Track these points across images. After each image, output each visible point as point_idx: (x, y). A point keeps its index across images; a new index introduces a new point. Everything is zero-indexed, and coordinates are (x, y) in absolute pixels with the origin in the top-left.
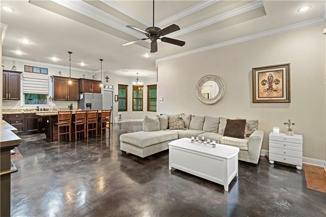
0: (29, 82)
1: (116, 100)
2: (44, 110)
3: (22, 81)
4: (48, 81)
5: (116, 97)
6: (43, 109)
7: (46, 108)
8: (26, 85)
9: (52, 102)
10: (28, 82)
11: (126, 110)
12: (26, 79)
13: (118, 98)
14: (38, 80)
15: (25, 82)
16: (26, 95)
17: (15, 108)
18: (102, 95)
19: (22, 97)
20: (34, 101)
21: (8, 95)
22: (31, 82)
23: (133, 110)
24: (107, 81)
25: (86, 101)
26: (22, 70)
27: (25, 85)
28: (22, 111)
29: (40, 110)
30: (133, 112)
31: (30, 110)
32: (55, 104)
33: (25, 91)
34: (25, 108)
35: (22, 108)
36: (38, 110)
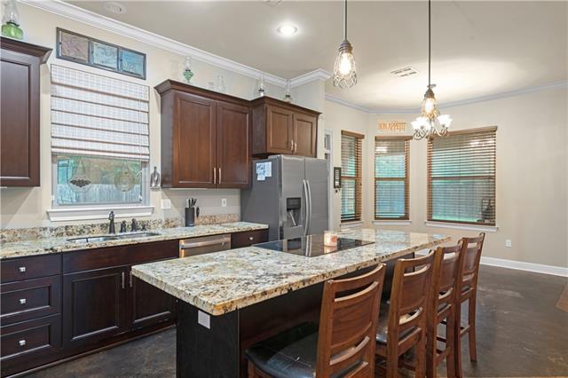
0: (75, 106)
1: (338, 182)
3: (45, 99)
4: (144, 107)
5: (338, 173)
6: (129, 222)
7: (141, 217)
8: (64, 118)
9: (160, 193)
10: (69, 105)
11: (357, 216)
13: (340, 178)
14: (112, 100)
15: (58, 104)
20: (94, 189)
22: (83, 108)
25: (288, 190)
26: (48, 40)
28: (47, 233)
29: (118, 228)
30: (376, 224)
31: (81, 232)
32: (169, 201)
33: (57, 143)
34: (58, 221)
35: (46, 223)
36: (112, 230)
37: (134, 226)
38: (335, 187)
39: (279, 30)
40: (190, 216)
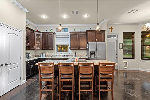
1: (121, 47)
3: (55, 38)
4: (68, 37)
5: (121, 45)
7: (67, 54)
9: (71, 50)
11: (133, 58)
12: (57, 37)
13: (123, 46)
16: (58, 46)
17: (53, 54)
18: (105, 43)
19: (56, 47)
21: (47, 46)
23: (142, 59)
24: (111, 31)
27: (57, 40)
28: (56, 56)
29: (64, 56)
30: (141, 61)
31: (60, 56)
32: (72, 52)
33: (57, 44)
34: (57, 54)
35: (56, 55)
36: (63, 56)
37: (66, 56)
38: (120, 49)
39: (84, 16)
40: (76, 55)
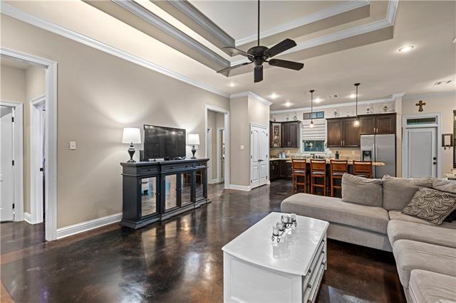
1: (448, 143)
2: (320, 158)
5: (448, 138)
7: (322, 155)
12: (304, 127)
13: (453, 140)
21: (289, 143)
24: (419, 111)
25: (364, 148)
27: (304, 133)
32: (331, 152)
33: (304, 138)
35: (302, 155)
38: (443, 146)
